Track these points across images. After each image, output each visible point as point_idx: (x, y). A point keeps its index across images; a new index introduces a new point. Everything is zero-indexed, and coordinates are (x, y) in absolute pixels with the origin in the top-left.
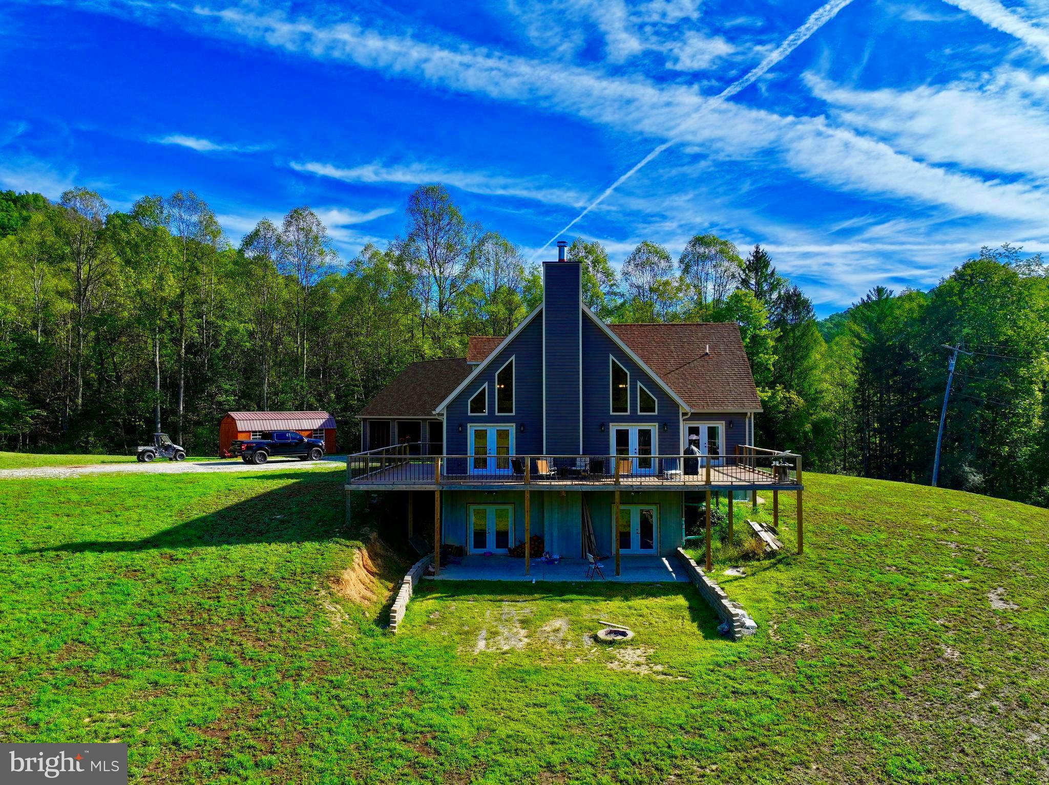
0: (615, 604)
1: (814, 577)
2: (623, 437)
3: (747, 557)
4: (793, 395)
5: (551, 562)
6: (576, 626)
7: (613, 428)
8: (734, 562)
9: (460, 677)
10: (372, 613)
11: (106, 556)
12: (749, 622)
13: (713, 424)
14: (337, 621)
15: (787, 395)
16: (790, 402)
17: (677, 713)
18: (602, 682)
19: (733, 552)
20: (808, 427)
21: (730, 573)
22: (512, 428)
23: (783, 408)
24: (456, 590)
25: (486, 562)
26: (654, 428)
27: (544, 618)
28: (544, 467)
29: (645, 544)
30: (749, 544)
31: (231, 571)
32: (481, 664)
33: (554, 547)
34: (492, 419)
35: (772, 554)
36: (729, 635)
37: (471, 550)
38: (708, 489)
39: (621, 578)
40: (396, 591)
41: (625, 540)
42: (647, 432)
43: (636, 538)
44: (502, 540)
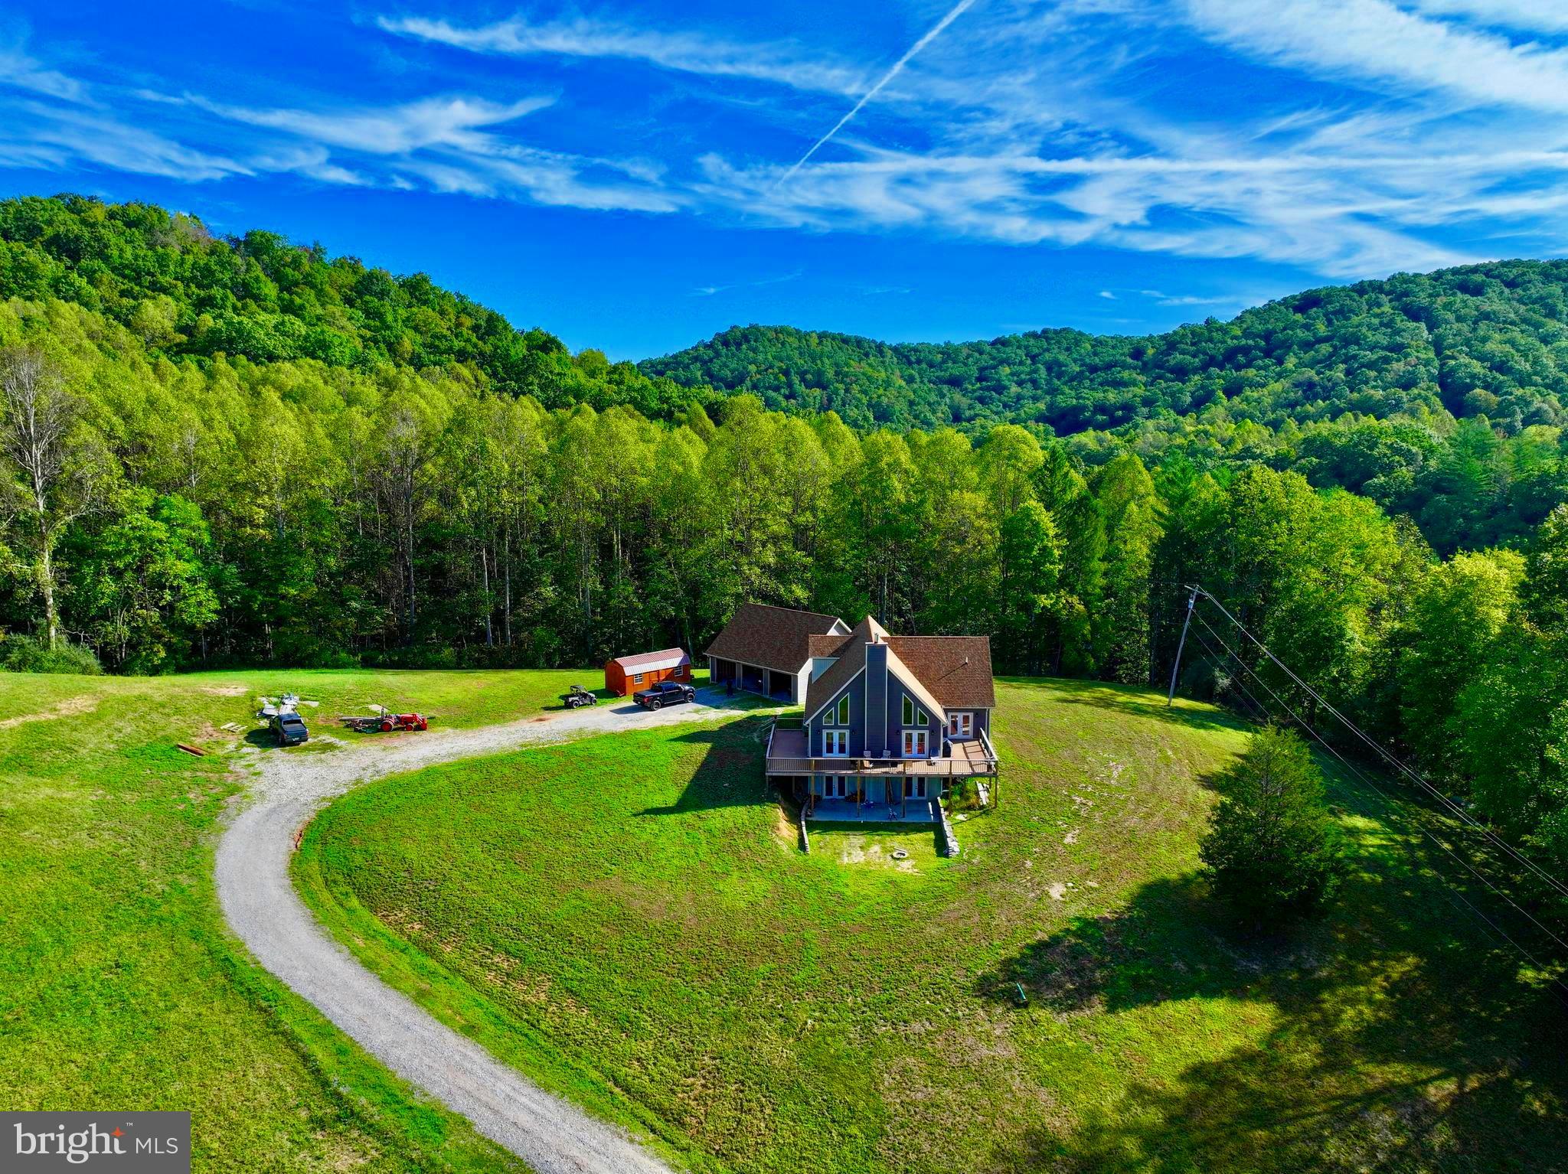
0: (901, 838)
1: (995, 823)
2: (909, 738)
3: (970, 808)
5: (869, 806)
6: (885, 850)
7: (904, 733)
8: (963, 810)
9: (843, 874)
10: (796, 844)
11: (672, 816)
12: (957, 849)
13: (966, 714)
14: (785, 848)
15: (1070, 600)
16: (1072, 607)
17: (919, 887)
18: (894, 876)
19: (964, 804)
20: (1088, 628)
21: (960, 817)
22: (847, 732)
23: (1064, 613)
24: (827, 827)
25: (833, 806)
26: (927, 733)
27: (868, 845)
28: (866, 764)
29: (921, 792)
30: (973, 800)
31: (731, 825)
32: (848, 868)
33: (870, 797)
34: (836, 727)
35: (982, 807)
36: (947, 855)
37: (825, 797)
38: (950, 776)
39: (903, 820)
40: (800, 828)
41: (909, 792)
42: (923, 735)
43: (915, 790)
44: (841, 791)
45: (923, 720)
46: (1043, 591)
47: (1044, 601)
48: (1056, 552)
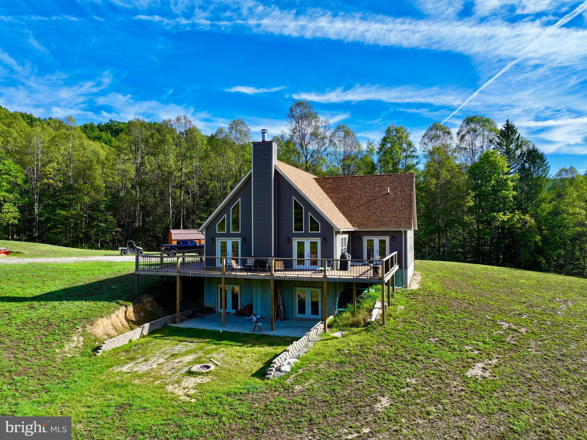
1: (372, 341)
2: (301, 246)
3: (354, 324)
4: (527, 217)
7: (295, 241)
8: (344, 327)
12: (286, 368)
13: (383, 238)
14: (70, 346)
15: (523, 217)
16: (525, 222)
20: (538, 238)
21: (336, 334)
22: (239, 240)
23: (519, 226)
26: (319, 240)
28: (233, 264)
29: (314, 312)
30: (361, 317)
33: (258, 311)
34: (229, 235)
35: (367, 324)
37: (219, 310)
38: (324, 280)
41: (302, 310)
42: (316, 243)
43: (308, 308)
44: (235, 306)
45: (314, 226)
46: (503, 210)
47: (502, 217)
48: (511, 184)
